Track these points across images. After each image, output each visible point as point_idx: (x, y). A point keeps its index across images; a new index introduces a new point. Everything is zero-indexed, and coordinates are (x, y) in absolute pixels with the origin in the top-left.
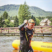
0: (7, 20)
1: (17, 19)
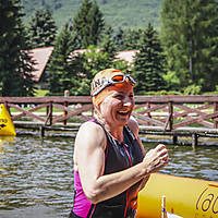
0: (98, 50)
1: (151, 44)
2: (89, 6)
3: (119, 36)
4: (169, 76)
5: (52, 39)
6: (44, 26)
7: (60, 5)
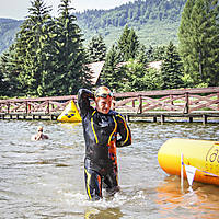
1: (172, 56)
2: (128, 31)
3: (150, 51)
4: (185, 78)
5: (104, 56)
6: (98, 47)
7: (109, 33)
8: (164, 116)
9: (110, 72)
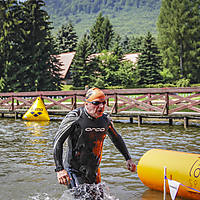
0: (109, 54)
1: (150, 48)
2: (102, 20)
3: (126, 42)
4: (165, 73)
5: (74, 46)
6: (68, 36)
7: (80, 20)
8: (141, 117)
9: (81, 65)
